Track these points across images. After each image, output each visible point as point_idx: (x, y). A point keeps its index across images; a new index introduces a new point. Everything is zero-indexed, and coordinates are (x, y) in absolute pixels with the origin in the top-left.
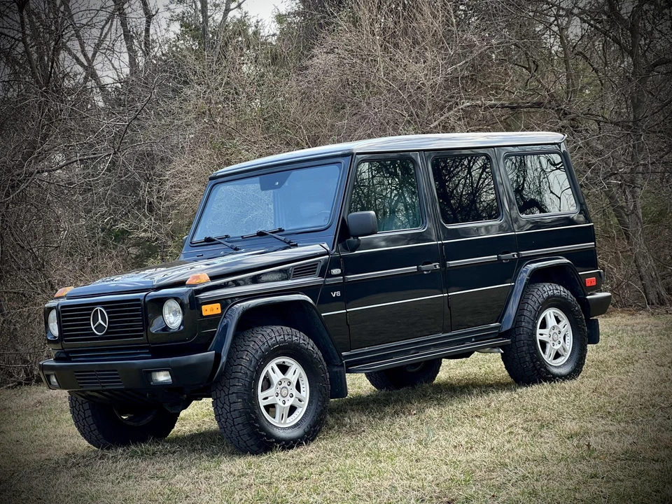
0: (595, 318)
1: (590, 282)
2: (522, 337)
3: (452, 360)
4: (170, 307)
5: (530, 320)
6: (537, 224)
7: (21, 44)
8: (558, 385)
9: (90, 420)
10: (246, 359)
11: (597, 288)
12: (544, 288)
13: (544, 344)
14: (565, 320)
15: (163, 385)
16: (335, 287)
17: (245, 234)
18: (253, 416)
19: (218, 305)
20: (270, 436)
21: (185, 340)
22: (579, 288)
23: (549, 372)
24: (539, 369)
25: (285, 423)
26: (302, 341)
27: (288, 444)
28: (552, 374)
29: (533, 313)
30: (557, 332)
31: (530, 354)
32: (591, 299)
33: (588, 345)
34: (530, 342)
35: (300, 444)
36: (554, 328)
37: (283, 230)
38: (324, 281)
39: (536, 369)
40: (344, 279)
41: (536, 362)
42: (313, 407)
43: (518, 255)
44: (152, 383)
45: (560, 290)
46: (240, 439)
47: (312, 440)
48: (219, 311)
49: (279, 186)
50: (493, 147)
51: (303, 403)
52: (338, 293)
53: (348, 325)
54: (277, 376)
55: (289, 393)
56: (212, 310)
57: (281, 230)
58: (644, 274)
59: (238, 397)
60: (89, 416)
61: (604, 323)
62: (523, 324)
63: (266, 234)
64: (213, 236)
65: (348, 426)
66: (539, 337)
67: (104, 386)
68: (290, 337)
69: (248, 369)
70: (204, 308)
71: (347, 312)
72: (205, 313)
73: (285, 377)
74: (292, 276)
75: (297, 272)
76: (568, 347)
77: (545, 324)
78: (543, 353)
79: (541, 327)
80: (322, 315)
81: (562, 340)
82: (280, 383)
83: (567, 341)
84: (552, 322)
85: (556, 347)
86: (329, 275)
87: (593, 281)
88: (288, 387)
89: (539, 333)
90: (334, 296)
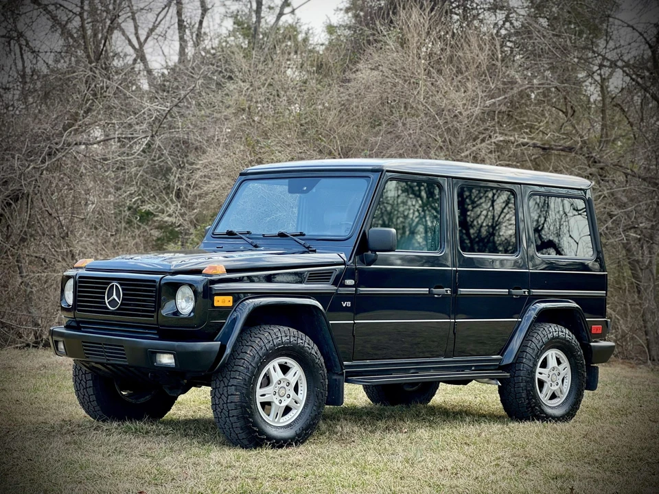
0: (595, 365)
1: (596, 329)
2: (522, 373)
3: (450, 385)
4: (184, 293)
5: (531, 358)
6: (551, 265)
7: (78, 18)
8: (550, 425)
9: (91, 391)
10: (250, 354)
11: (602, 337)
12: (550, 329)
13: (541, 383)
14: (565, 363)
15: (166, 368)
16: (346, 297)
17: (266, 233)
18: (248, 410)
19: (231, 298)
20: (262, 432)
21: (194, 327)
22: (585, 334)
23: (542, 411)
24: (534, 407)
25: (278, 422)
26: (306, 345)
27: (279, 443)
28: (545, 414)
29: (536, 351)
30: (556, 373)
31: (526, 390)
32: (594, 346)
33: (585, 391)
34: (528, 379)
35: (290, 445)
36: (554, 369)
37: (304, 235)
38: (337, 290)
39: (530, 407)
40: (356, 290)
41: (531, 399)
42: (308, 411)
43: (529, 292)
44: (155, 364)
45: (564, 333)
46: (232, 431)
47: (302, 443)
48: (230, 304)
49: (306, 192)
50: (520, 184)
51: (298, 405)
52: (349, 304)
53: (354, 336)
54: (277, 375)
55: (287, 394)
56: (224, 302)
57: (302, 234)
58: (650, 329)
59: (236, 390)
60: (90, 387)
61: (604, 371)
62: (524, 360)
63: (287, 236)
64: (235, 230)
65: (339, 434)
66: (537, 376)
67: (109, 360)
68: (296, 339)
69: (250, 364)
70: (216, 298)
71: (355, 323)
72: (216, 304)
73: (285, 377)
74: (306, 280)
75: (311, 277)
76: (565, 389)
77: (545, 364)
78: (540, 392)
79: (541, 366)
80: (329, 322)
81: (560, 382)
82: (279, 382)
83: (565, 384)
84: (552, 362)
85: (554, 388)
86: (342, 284)
87: (599, 329)
88: (287, 388)
89: (538, 372)
90: (344, 305)
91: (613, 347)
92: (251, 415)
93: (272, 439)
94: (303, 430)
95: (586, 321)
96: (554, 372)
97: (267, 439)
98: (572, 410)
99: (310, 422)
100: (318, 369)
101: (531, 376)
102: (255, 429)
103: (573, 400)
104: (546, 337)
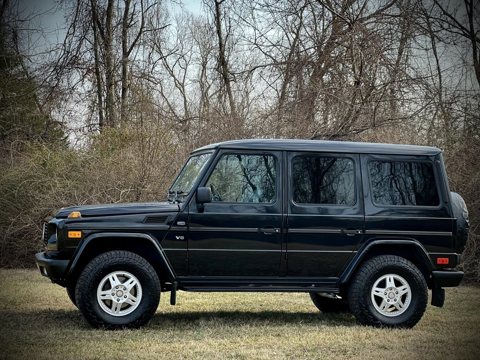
0: (443, 288)
1: (443, 261)
2: (355, 290)
5: (364, 280)
10: (90, 268)
12: (385, 259)
13: (379, 300)
14: (406, 285)
16: (180, 233)
18: (87, 304)
19: (80, 233)
20: (100, 319)
21: (57, 251)
23: (376, 319)
24: (367, 315)
25: (117, 313)
26: (138, 263)
27: (113, 325)
28: (379, 321)
29: (369, 275)
30: (395, 292)
31: (359, 302)
32: (436, 274)
34: (361, 295)
36: (391, 289)
38: (169, 228)
40: (188, 229)
42: (141, 307)
43: (364, 231)
45: (402, 263)
48: (80, 236)
50: (359, 154)
51: (135, 303)
52: (182, 238)
53: (187, 259)
54: (115, 282)
55: (124, 295)
56: (75, 235)
59: (79, 291)
62: (358, 281)
66: (373, 293)
68: (128, 259)
69: (89, 275)
70: (70, 233)
71: (188, 251)
72: (70, 236)
73: (123, 284)
74: (145, 221)
75: (150, 220)
76: (405, 305)
77: (383, 285)
78: (376, 305)
79: (378, 286)
80: (163, 249)
81: (399, 299)
82: (117, 287)
83: (406, 300)
84: (390, 284)
85: (391, 303)
86: (176, 224)
87: (446, 261)
88: (124, 291)
89: (375, 291)
90: (178, 238)
91: (463, 275)
92: (91, 307)
93: (109, 324)
94: (136, 320)
95: (427, 254)
96: (391, 291)
97: (104, 323)
98: (410, 320)
99: (143, 314)
100: (149, 280)
101: (363, 293)
102: (94, 316)
103: (411, 313)
104: (380, 264)
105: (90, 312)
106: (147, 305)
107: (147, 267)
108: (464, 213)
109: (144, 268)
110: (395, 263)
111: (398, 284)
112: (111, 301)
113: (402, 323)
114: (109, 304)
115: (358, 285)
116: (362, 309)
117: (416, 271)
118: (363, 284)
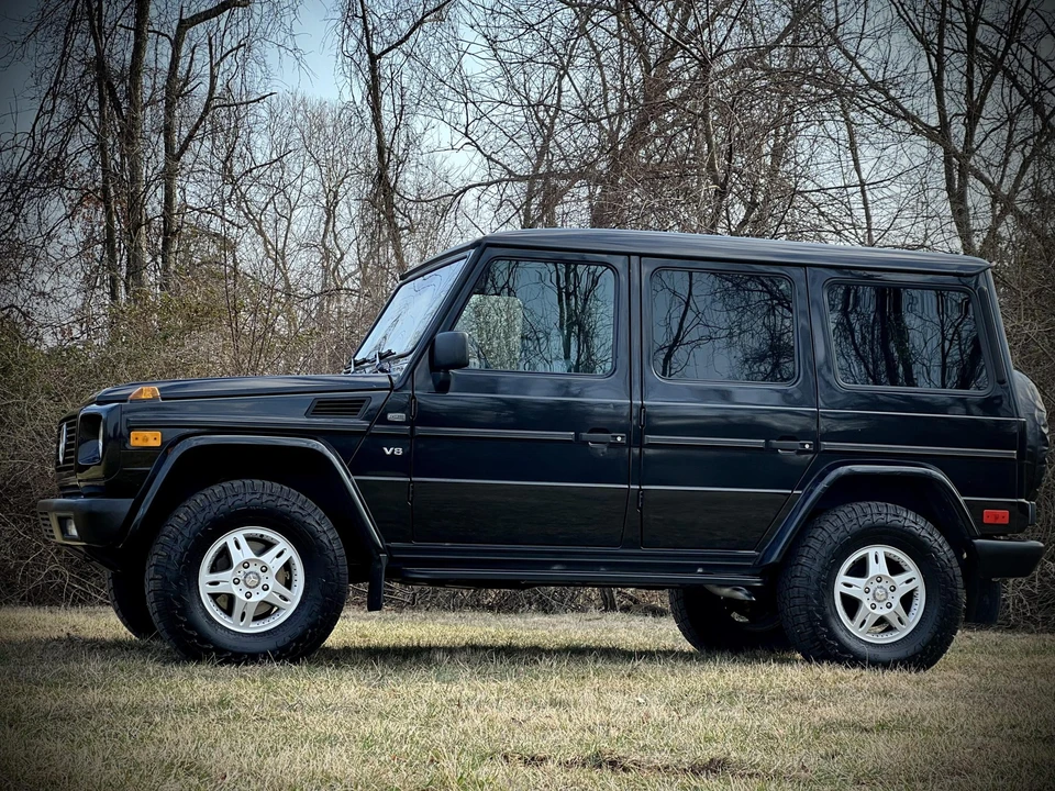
1: (995, 516)
2: (797, 582)
10: (187, 516)
12: (866, 510)
13: (852, 605)
14: (913, 571)
19: (158, 434)
20: (204, 639)
21: (104, 478)
25: (246, 626)
26: (296, 509)
30: (887, 586)
31: (806, 610)
32: (982, 545)
36: (879, 579)
38: (369, 428)
40: (412, 430)
41: (818, 627)
42: (304, 612)
43: (817, 446)
45: (902, 517)
48: (158, 443)
50: (804, 265)
51: (288, 603)
52: (399, 451)
53: (410, 501)
54: (241, 553)
55: (262, 583)
56: (146, 439)
59: (156, 572)
62: (804, 560)
66: (839, 588)
68: (273, 498)
69: (181, 533)
70: (134, 434)
71: (411, 482)
72: (134, 443)
73: (260, 558)
74: (311, 411)
75: (322, 407)
76: (911, 617)
77: (860, 569)
78: (846, 617)
79: (850, 573)
80: (353, 478)
81: (896, 603)
82: (246, 565)
83: (914, 607)
84: (878, 568)
85: (879, 612)
86: (383, 420)
87: (1003, 516)
88: (261, 574)
89: (843, 583)
90: (388, 453)
91: (1041, 548)
92: (185, 610)
93: (226, 651)
94: (291, 642)
95: (961, 499)
96: (880, 584)
97: (214, 650)
98: (923, 652)
99: (307, 630)
100: (321, 548)
101: (816, 586)
102: (191, 632)
103: (926, 636)
104: (855, 521)
105: (182, 622)
106: (316, 608)
107: (317, 518)
108: (1036, 412)
109: (309, 520)
110: (890, 518)
111: (895, 568)
112: (231, 598)
113: (906, 659)
114: (227, 603)
115: (805, 568)
116: (814, 624)
117: (936, 541)
118: (816, 567)
